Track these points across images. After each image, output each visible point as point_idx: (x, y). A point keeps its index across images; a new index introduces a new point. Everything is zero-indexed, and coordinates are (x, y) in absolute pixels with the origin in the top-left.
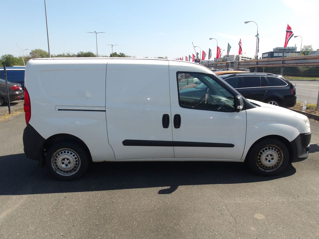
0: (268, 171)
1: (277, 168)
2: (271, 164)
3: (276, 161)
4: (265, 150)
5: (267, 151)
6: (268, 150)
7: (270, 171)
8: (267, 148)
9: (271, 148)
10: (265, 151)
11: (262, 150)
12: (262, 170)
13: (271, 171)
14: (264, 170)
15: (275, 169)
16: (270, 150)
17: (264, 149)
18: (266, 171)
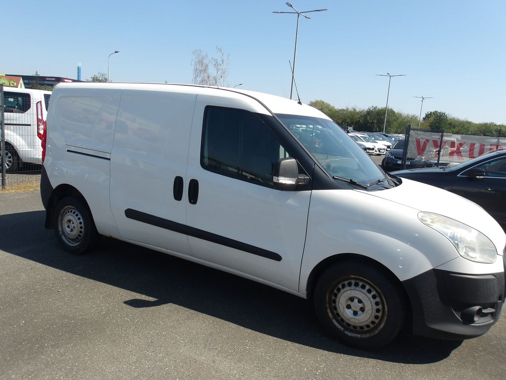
0: (349, 334)
1: (372, 335)
2: (357, 322)
3: (368, 316)
4: (347, 285)
5: (350, 288)
6: (353, 287)
7: (354, 335)
8: (353, 282)
9: (361, 284)
10: (347, 288)
11: (341, 284)
12: (340, 327)
13: (359, 336)
14: (342, 329)
15: (368, 335)
16: (357, 288)
17: (346, 283)
18: (346, 332)
